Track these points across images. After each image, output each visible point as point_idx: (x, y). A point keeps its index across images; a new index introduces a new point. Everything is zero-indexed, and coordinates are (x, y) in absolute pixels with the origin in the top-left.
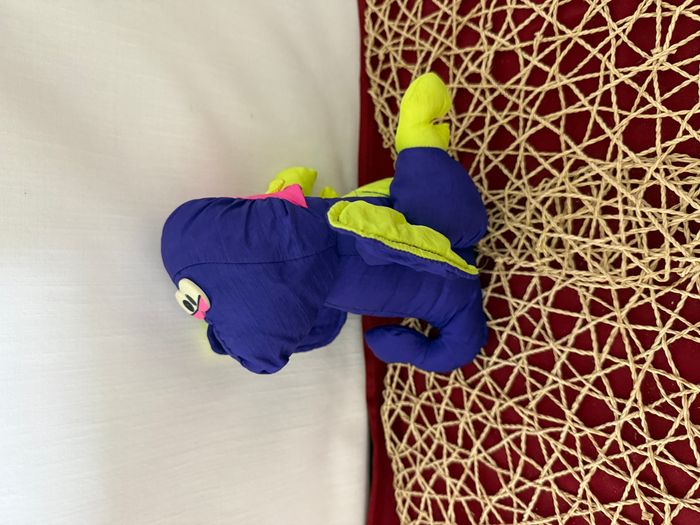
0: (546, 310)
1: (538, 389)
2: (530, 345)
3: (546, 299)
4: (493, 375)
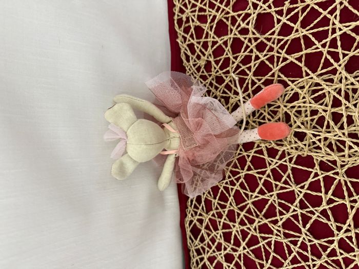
0: (290, 166)
1: (285, 214)
2: (279, 187)
3: (291, 159)
4: (253, 203)
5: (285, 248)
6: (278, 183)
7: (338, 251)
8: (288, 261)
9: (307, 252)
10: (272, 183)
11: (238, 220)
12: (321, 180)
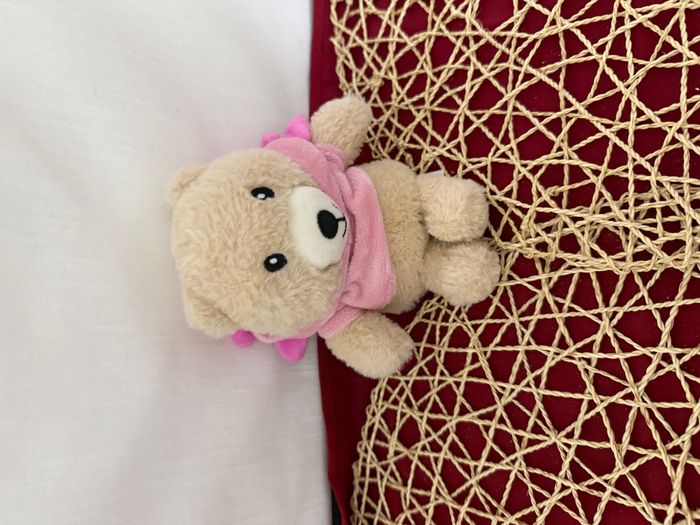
1: (547, 499)
2: (525, 442)
3: (537, 380)
4: (482, 483)
6: (521, 433)
12: (603, 414)
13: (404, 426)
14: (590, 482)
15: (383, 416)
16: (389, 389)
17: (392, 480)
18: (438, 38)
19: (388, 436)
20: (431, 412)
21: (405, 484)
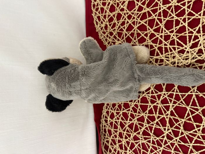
0: (139, 104)
1: (142, 128)
2: (137, 116)
3: (138, 101)
5: (146, 145)
6: (136, 114)
7: (167, 140)
8: (149, 152)
9: (155, 145)
10: (133, 114)
11: (124, 137)
12: (153, 108)
13: (111, 114)
14: (151, 124)
15: (106, 112)
16: (107, 106)
17: (109, 127)
18: (118, 13)
19: (107, 117)
20: (117, 110)
21: (112, 128)
